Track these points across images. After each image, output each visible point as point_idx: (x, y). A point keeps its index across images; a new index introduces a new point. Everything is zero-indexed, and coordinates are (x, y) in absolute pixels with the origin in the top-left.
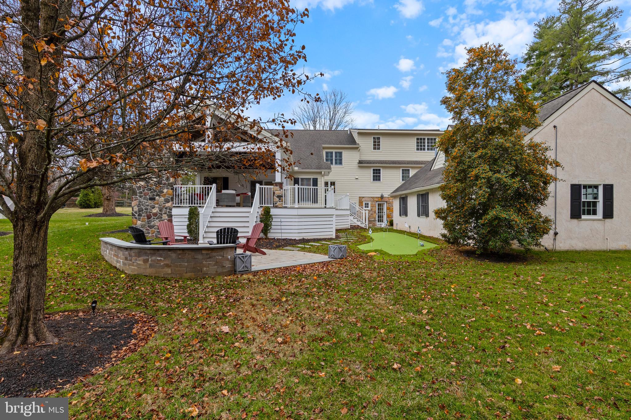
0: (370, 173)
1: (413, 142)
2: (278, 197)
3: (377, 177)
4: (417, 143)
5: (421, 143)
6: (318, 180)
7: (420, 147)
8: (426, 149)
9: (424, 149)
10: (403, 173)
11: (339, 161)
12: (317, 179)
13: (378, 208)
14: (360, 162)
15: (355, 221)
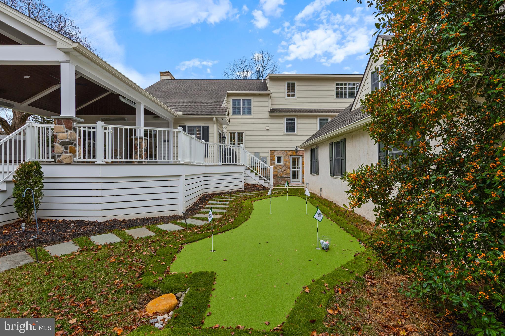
0: (283, 123)
1: (332, 88)
2: (63, 144)
3: (290, 128)
4: (338, 88)
5: (341, 88)
6: (210, 129)
7: (341, 94)
8: (348, 96)
9: (345, 96)
10: (320, 123)
11: (248, 110)
12: (208, 127)
13: (293, 163)
14: (271, 111)
15: (257, 178)
